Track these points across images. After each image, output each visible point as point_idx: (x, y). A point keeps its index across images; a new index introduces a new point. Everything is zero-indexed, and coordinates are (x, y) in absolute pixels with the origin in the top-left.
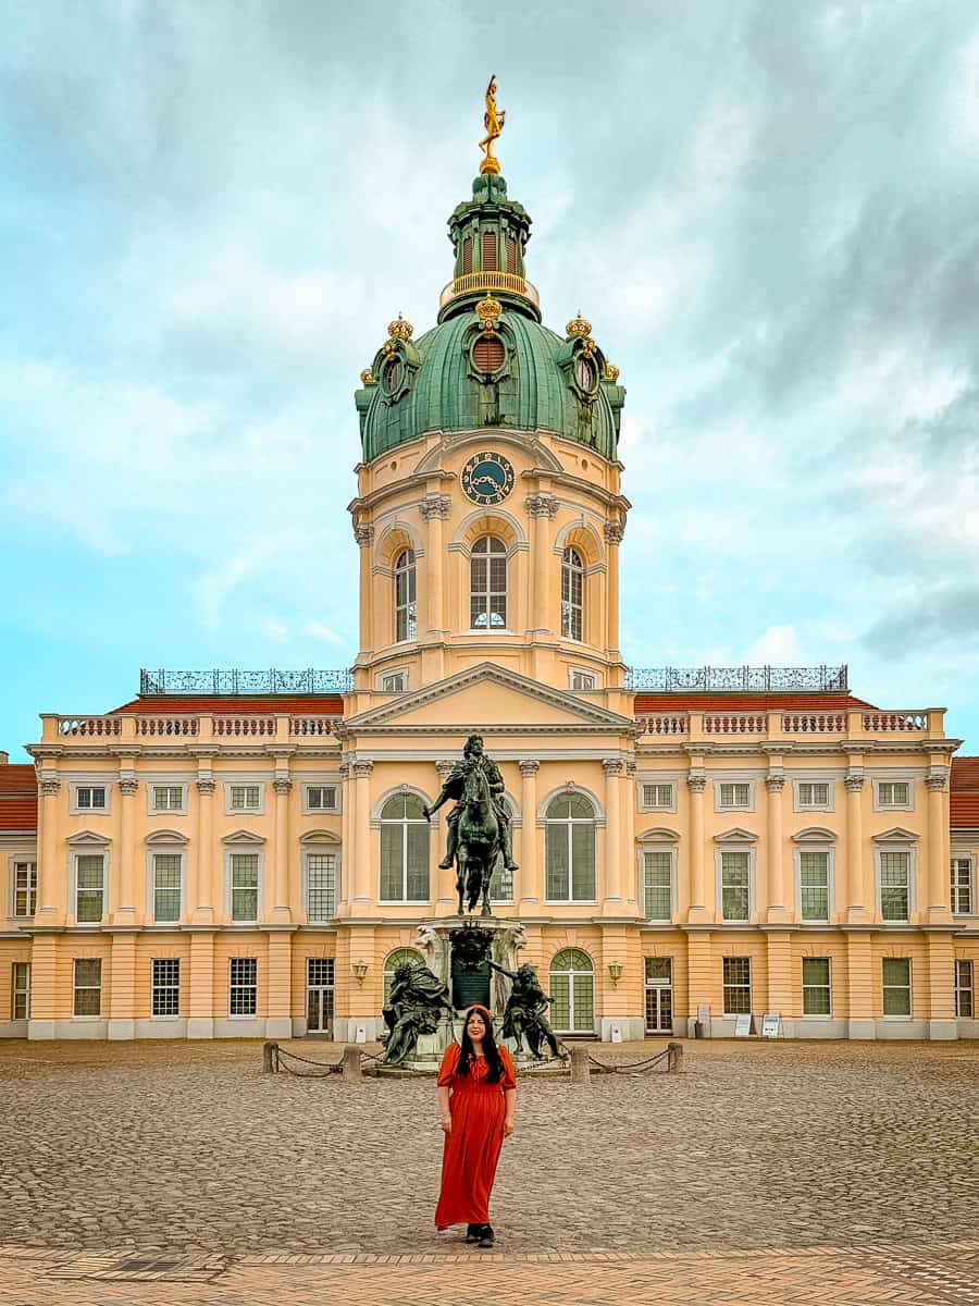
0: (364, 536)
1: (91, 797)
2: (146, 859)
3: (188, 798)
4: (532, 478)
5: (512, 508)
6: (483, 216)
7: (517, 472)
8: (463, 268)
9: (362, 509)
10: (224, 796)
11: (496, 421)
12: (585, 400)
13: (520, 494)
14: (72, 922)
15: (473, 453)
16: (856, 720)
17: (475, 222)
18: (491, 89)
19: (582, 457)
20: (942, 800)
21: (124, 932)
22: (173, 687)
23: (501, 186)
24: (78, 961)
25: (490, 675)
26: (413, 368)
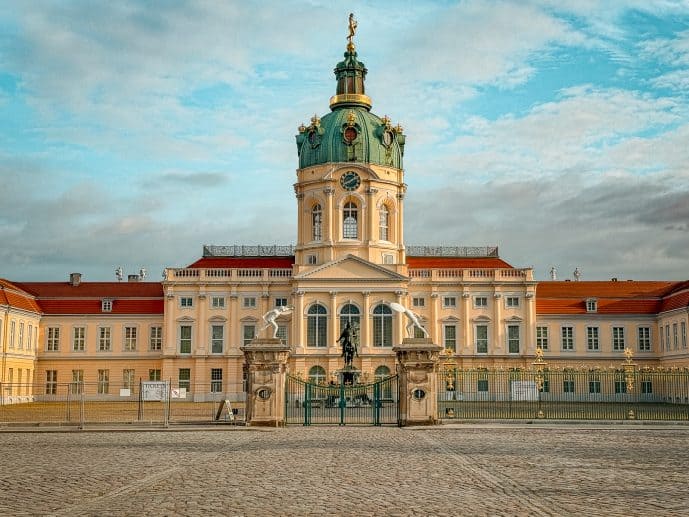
0: (300, 197)
1: (187, 302)
2: (209, 327)
3: (227, 303)
4: (368, 182)
5: (359, 192)
6: (348, 70)
7: (362, 179)
8: (340, 91)
9: (299, 187)
10: (241, 301)
11: (353, 160)
12: (388, 148)
13: (362, 187)
14: (179, 353)
15: (345, 171)
16: (498, 272)
17: (346, 73)
18: (351, 15)
19: (388, 170)
20: (532, 304)
21: (200, 357)
22: (217, 253)
23: (356, 55)
24: (181, 370)
25: (351, 258)
26: (321, 136)
